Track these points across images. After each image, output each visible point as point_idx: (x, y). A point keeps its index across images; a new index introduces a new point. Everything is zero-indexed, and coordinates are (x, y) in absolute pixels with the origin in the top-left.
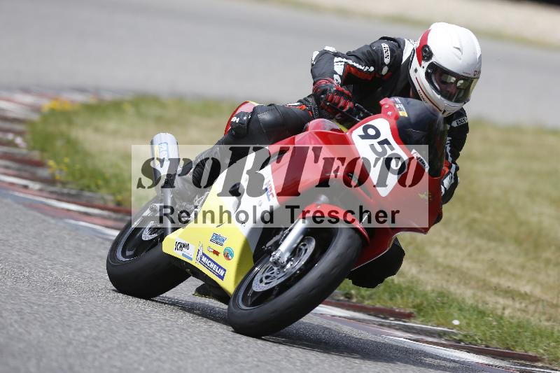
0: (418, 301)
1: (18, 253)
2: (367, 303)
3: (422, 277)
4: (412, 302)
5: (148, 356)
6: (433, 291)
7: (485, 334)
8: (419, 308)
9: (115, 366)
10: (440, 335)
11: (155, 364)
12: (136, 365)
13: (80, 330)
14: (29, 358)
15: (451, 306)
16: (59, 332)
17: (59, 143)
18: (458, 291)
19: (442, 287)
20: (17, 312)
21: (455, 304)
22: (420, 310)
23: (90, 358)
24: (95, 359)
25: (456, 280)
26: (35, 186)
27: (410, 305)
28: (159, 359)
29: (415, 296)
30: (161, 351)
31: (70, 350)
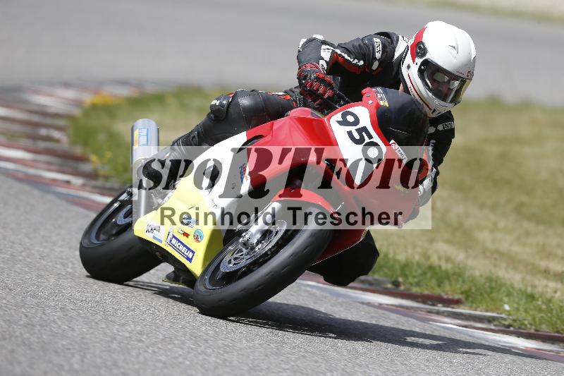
0: (466, 287)
1: (60, 249)
2: (415, 290)
3: (470, 262)
4: (460, 288)
5: (192, 349)
6: (481, 276)
7: (534, 319)
8: (467, 294)
9: (160, 361)
10: (490, 320)
11: (201, 357)
12: (180, 359)
13: (124, 325)
14: (73, 355)
15: (499, 290)
16: (102, 328)
17: (101, 137)
18: (507, 276)
19: (490, 272)
20: (61, 309)
21: (504, 289)
22: (469, 296)
23: (134, 353)
24: (139, 355)
25: (504, 265)
26: (77, 181)
27: (458, 291)
28: (205, 353)
29: (464, 281)
30: (207, 345)
31: (114, 346)
